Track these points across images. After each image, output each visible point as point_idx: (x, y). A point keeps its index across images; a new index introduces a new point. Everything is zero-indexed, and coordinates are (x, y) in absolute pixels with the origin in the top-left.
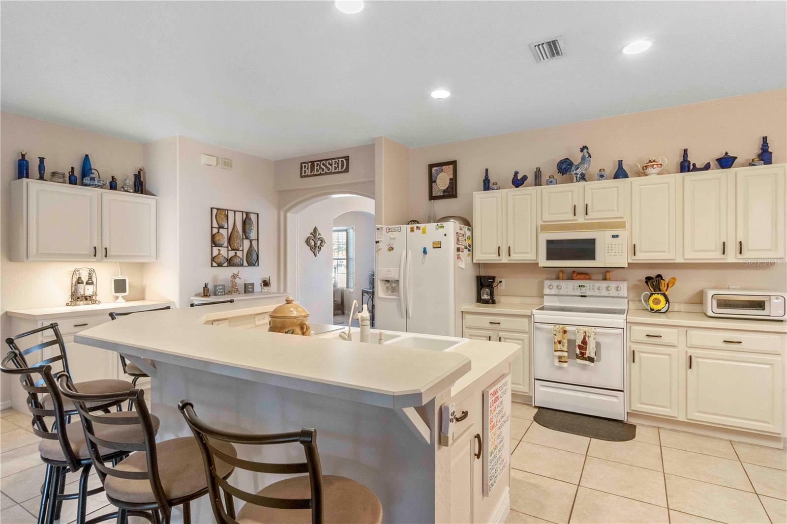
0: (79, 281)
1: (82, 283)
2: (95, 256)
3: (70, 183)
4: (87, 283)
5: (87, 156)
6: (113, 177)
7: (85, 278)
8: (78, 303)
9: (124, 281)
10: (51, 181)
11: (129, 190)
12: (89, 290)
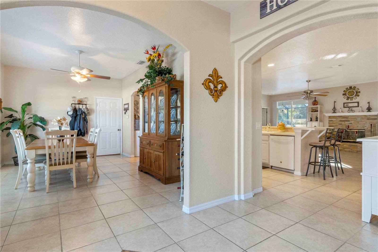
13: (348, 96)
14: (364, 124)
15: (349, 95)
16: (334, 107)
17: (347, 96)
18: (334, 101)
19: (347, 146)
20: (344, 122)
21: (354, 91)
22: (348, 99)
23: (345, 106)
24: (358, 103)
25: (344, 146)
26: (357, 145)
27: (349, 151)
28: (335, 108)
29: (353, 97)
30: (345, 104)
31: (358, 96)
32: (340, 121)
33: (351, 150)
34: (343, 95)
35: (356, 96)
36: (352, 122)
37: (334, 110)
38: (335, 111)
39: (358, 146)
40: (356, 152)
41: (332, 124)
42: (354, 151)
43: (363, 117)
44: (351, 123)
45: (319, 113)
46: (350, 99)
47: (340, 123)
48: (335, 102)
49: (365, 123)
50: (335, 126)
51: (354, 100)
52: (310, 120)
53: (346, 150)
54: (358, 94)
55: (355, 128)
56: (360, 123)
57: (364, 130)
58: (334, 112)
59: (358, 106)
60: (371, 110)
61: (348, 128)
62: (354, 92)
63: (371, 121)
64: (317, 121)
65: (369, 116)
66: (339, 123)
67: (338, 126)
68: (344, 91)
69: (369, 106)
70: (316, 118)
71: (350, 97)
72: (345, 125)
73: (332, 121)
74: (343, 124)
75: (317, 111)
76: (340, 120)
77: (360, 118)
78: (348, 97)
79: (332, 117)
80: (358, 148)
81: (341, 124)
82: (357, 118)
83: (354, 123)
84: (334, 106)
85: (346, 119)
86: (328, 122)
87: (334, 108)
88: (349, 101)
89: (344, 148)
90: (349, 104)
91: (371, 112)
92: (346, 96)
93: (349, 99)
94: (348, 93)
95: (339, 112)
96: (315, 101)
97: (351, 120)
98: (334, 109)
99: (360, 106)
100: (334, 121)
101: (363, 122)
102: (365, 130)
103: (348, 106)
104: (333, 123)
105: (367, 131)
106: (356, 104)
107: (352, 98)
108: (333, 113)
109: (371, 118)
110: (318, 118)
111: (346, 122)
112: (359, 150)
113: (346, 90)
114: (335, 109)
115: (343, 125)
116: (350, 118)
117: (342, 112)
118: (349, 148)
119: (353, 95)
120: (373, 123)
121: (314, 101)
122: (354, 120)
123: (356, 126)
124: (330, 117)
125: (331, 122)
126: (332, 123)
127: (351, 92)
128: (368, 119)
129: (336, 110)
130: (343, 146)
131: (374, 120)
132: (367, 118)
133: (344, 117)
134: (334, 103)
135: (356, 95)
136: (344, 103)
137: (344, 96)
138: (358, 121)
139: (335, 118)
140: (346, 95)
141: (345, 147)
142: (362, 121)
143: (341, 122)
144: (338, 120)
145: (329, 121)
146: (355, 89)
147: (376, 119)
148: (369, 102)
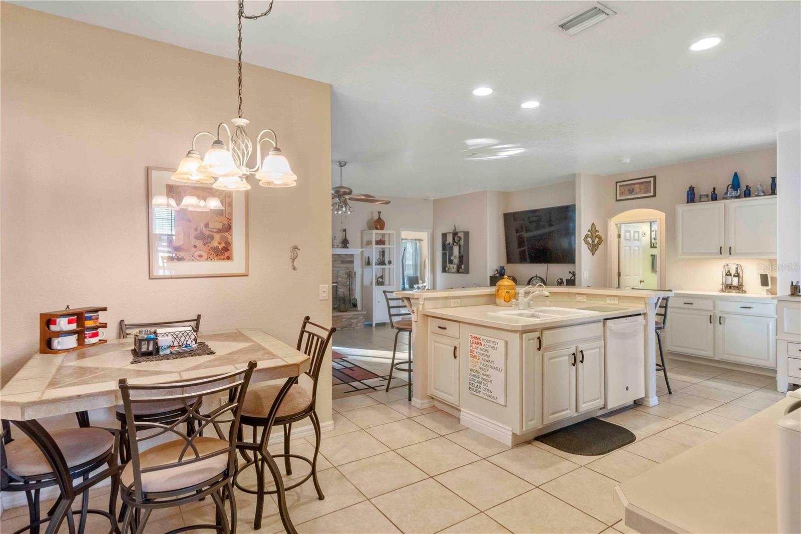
0: (728, 274)
1: (731, 275)
2: (721, 254)
3: (712, 200)
4: (734, 276)
5: (736, 174)
6: (747, 187)
7: (733, 272)
8: (731, 290)
9: (767, 275)
10: (700, 202)
11: (759, 194)
12: (735, 281)
14: (338, 271)
26: (340, 316)
49: (339, 269)
57: (336, 284)
60: (347, 245)
63: (348, 265)
65: (344, 257)
69: (345, 237)
91: (348, 248)
109: (347, 259)
112: (345, 325)
128: (343, 262)
131: (351, 264)
132: (342, 259)
142: (335, 266)
147: (352, 262)
148: (345, 229)
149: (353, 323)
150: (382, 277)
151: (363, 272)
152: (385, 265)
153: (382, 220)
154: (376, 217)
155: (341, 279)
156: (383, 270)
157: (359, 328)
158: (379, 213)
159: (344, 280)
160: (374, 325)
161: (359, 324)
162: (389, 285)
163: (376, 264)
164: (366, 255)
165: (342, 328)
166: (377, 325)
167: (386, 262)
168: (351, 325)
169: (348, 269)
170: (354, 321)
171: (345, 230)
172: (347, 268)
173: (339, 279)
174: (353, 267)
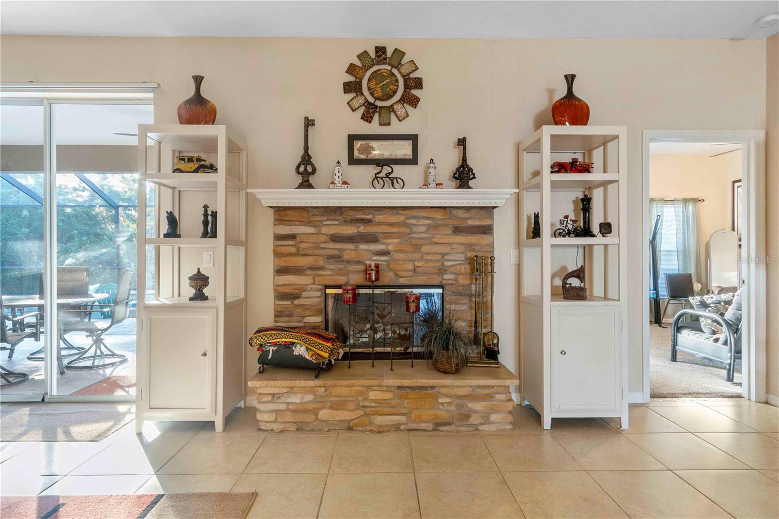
13: (371, 100)
14: (444, 255)
15: (372, 94)
16: (302, 152)
17: (367, 101)
18: (306, 119)
19: (388, 396)
20: (351, 246)
21: (395, 71)
22: (367, 118)
23: (357, 155)
24: (414, 139)
25: (373, 395)
26: (433, 387)
27: (397, 428)
28: (310, 157)
29: (392, 106)
30: (358, 144)
31: (414, 102)
32: (335, 238)
33: (403, 419)
34: (346, 91)
35: (405, 105)
36: (390, 248)
37: (306, 169)
38: (312, 180)
39: (442, 390)
40: (434, 430)
41: (292, 259)
42: (423, 426)
43: (438, 215)
44: (386, 253)
45: (220, 178)
46: (376, 117)
47: (336, 252)
48: (309, 123)
49: (447, 250)
50: (308, 272)
51: (396, 127)
52: (165, 228)
53: (379, 420)
54: (415, 92)
55: (402, 281)
56: (425, 249)
57: (440, 291)
58: (306, 184)
59: (414, 161)
60: (471, 183)
61: (377, 279)
62: (397, 81)
63: (471, 239)
64: (214, 235)
65: (461, 213)
66: (331, 252)
67: (321, 268)
68: (351, 69)
69: (464, 159)
70: (202, 218)
71: (379, 103)
72: (358, 262)
73: (292, 237)
74: (346, 257)
75: (212, 168)
76: (333, 231)
77: (428, 222)
78: (370, 103)
79: (290, 213)
80: (440, 400)
81: (336, 258)
82: (414, 221)
83: (401, 251)
84: (306, 148)
85: (362, 229)
86: (270, 246)
87: (303, 158)
88: (374, 127)
89: (368, 412)
90: (374, 144)
92: (361, 100)
93: (374, 113)
94: (369, 80)
95: (333, 183)
96: (198, 100)
97: (388, 235)
98: (302, 169)
99: (423, 159)
100: (304, 238)
101: (436, 243)
102: (441, 286)
103: (370, 153)
104: (298, 248)
105: (456, 293)
106: (403, 149)
107: (391, 109)
108: (301, 186)
109: (470, 223)
110: (214, 215)
111: (363, 247)
113: (360, 64)
114: (310, 169)
115: (348, 262)
116: (380, 224)
117: (345, 183)
118: (395, 411)
119: (395, 92)
120: (477, 248)
121: (188, 102)
122: (399, 235)
123: (411, 267)
124: (282, 213)
125: (289, 246)
126: (293, 250)
127: (384, 78)
128: (457, 230)
129: (314, 170)
130: (366, 399)
131: (483, 236)
132: (455, 222)
133: (351, 213)
134: (303, 129)
135: (402, 100)
136: (352, 138)
137: (353, 95)
138: (414, 242)
139: (309, 223)
140: (362, 94)
141: (374, 401)
142: (434, 240)
143: (338, 246)
144: (324, 230)
145: (278, 237)
146: (400, 63)
147: (487, 230)
148: (464, 139)
149: (475, 412)
150: (579, 274)
151: (520, 257)
152: (593, 236)
153: (579, 100)
154: (561, 92)
155: (452, 277)
156: (588, 250)
157: (493, 428)
158: (570, 79)
159: (463, 281)
160: (547, 424)
161: (494, 417)
162: (606, 298)
163: (556, 234)
164: (529, 209)
165: (438, 425)
166: (558, 423)
167: (595, 229)
168: (468, 416)
169: (474, 250)
170: (478, 406)
171: (462, 142)
172: (470, 247)
173: (446, 277)
174: (492, 245)
